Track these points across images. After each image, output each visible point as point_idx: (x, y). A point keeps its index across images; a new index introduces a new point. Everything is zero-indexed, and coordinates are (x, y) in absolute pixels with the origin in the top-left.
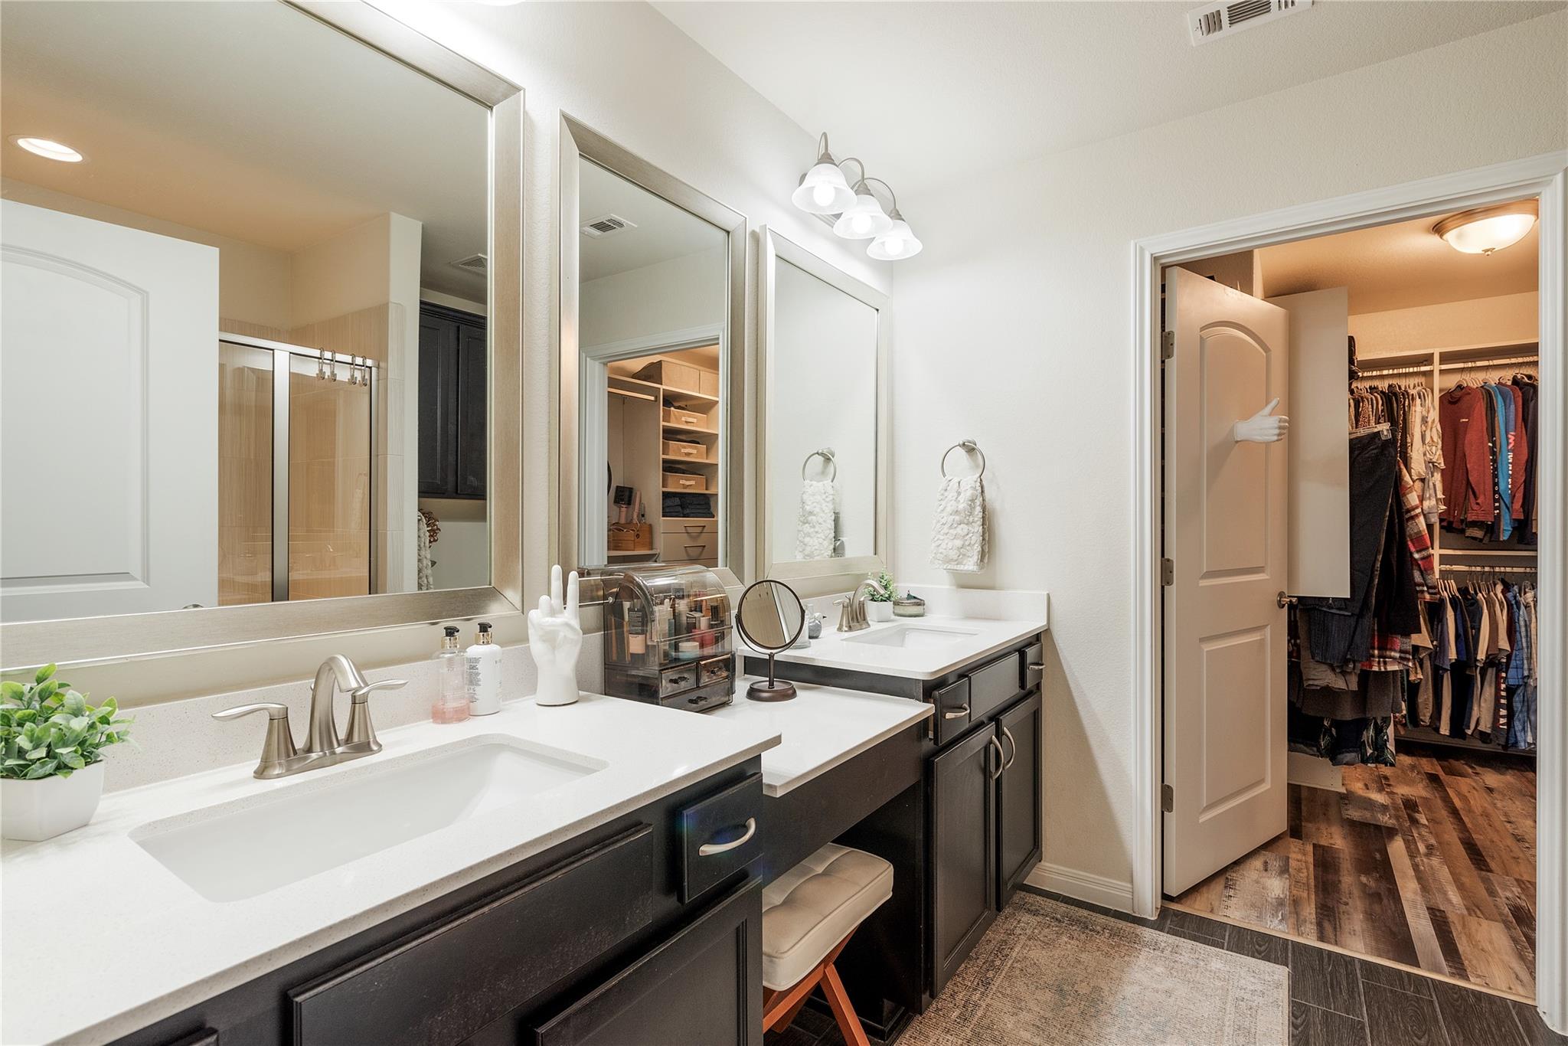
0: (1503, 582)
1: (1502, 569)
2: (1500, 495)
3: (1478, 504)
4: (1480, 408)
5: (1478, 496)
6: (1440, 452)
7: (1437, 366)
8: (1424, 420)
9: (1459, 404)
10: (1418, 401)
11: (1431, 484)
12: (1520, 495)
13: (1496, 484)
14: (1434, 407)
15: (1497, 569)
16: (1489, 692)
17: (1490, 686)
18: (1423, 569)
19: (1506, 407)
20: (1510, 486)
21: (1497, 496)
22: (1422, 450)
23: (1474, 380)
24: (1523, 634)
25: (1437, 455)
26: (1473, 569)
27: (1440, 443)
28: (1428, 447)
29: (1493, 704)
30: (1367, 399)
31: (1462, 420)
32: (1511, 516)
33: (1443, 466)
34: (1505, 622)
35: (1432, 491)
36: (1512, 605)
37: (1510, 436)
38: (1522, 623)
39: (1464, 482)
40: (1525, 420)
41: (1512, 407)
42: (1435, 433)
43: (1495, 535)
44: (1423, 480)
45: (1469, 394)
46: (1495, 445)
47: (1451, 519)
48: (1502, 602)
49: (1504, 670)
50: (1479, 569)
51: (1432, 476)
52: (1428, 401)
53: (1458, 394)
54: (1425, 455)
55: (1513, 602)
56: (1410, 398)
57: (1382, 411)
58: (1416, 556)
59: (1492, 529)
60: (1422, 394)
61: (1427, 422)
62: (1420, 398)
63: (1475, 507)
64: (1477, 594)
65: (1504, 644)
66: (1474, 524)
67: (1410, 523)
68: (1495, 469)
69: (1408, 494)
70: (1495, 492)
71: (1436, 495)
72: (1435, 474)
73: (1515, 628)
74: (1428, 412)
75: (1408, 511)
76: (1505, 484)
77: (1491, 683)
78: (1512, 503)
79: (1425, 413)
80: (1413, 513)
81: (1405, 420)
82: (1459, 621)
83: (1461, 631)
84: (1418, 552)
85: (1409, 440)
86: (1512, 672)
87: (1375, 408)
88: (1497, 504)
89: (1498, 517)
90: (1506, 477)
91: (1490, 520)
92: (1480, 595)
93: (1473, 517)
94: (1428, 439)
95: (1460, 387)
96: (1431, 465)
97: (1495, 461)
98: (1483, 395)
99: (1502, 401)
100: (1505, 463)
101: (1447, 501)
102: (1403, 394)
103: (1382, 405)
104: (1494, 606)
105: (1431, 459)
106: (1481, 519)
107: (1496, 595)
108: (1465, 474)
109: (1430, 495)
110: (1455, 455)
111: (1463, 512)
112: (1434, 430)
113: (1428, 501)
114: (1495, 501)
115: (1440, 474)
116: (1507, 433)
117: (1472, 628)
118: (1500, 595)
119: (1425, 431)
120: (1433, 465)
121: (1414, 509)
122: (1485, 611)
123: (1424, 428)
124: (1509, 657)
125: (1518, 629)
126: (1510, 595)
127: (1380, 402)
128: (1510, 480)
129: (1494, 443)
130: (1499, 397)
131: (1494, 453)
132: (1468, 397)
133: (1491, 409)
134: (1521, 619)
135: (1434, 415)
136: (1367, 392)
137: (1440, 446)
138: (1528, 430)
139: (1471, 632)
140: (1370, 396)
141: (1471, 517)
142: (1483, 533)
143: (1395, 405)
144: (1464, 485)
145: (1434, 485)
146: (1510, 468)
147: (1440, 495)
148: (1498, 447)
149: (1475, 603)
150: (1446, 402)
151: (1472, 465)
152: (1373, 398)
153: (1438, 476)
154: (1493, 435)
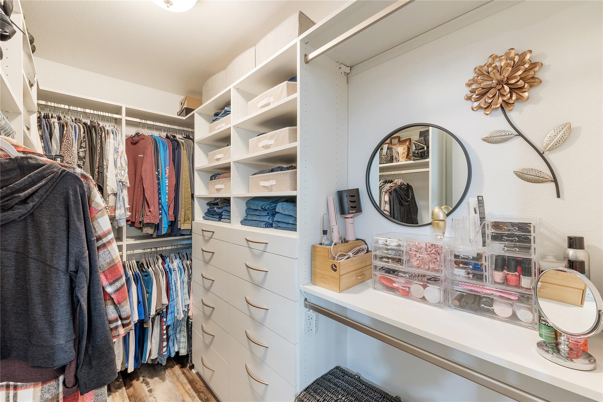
0: (162, 256)
1: (161, 249)
2: (162, 206)
3: (150, 211)
4: (151, 149)
5: (150, 206)
6: (126, 175)
7: (124, 117)
8: (116, 151)
9: (137, 145)
10: (112, 135)
11: (121, 198)
12: (172, 206)
13: (160, 199)
14: (122, 142)
15: (158, 249)
16: (157, 330)
17: (157, 327)
18: (116, 302)
19: (165, 151)
20: (167, 200)
21: (160, 207)
22: (114, 172)
23: (146, 132)
24: (174, 290)
25: (125, 177)
26: (146, 251)
27: (127, 168)
28: (119, 171)
29: (159, 338)
30: (72, 126)
31: (139, 156)
32: (167, 219)
33: (128, 185)
34: (165, 285)
35: (122, 203)
36: (167, 272)
37: (166, 169)
38: (173, 283)
39: (141, 196)
40: (174, 161)
41: (168, 151)
42: (123, 160)
43: (159, 232)
44: (115, 195)
45: (144, 139)
46: (159, 174)
47: (134, 221)
48: (162, 271)
49: (165, 316)
50: (149, 250)
51: (122, 192)
52: (119, 137)
53: (136, 139)
54: (116, 176)
55: (168, 270)
56: (106, 132)
57: (84, 137)
58: (110, 290)
59: (157, 227)
60: (114, 131)
61: (118, 152)
62: (113, 133)
63: (149, 214)
64: (149, 268)
65: (165, 301)
66: (148, 225)
67: (101, 252)
68: (159, 189)
69: (99, 217)
70: (160, 204)
71: (124, 206)
72: (124, 190)
73: (170, 287)
74: (119, 145)
75: (99, 239)
76: (165, 199)
77: (157, 325)
78: (169, 211)
79: (116, 145)
80: (105, 240)
81: (102, 148)
82: (139, 291)
83: (141, 299)
84: (111, 284)
85: (105, 163)
86: (169, 316)
87: (77, 133)
88: (160, 212)
89: (161, 220)
90: (165, 194)
91: (157, 222)
92: (150, 268)
93: (148, 220)
94: (119, 165)
95: (137, 134)
96: (121, 183)
97: (159, 184)
98: (152, 140)
99: (162, 145)
100: (164, 186)
101: (131, 210)
102: (101, 128)
103: (84, 132)
104: (159, 275)
105: (121, 180)
106: (152, 222)
107: (159, 266)
108: (142, 191)
109: (120, 206)
110: (135, 178)
111: (141, 217)
112: (123, 158)
113: (119, 210)
114: (160, 209)
115: (127, 191)
116: (165, 167)
117: (147, 293)
118: (161, 266)
119: (117, 158)
120: (122, 184)
121: (106, 235)
122: (154, 281)
123: (116, 156)
124: (167, 307)
125: (171, 288)
126: (166, 266)
127: (82, 130)
128: (167, 196)
129: (158, 172)
130: (161, 144)
131: (158, 179)
132: (143, 141)
133: (157, 150)
134: (173, 281)
135: (122, 148)
136: (73, 121)
137: (127, 171)
138: (175, 167)
139: (146, 296)
140: (74, 124)
141: (146, 221)
142: (153, 230)
143: (94, 135)
144: (142, 199)
145: (123, 199)
146: (167, 189)
147: (127, 206)
148: (161, 175)
149: (147, 275)
150: (129, 143)
151: (147, 185)
152: (77, 125)
153: (125, 192)
154: (158, 168)
